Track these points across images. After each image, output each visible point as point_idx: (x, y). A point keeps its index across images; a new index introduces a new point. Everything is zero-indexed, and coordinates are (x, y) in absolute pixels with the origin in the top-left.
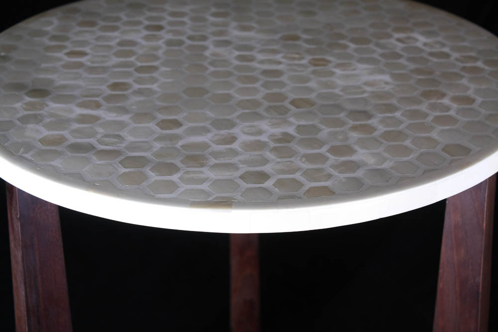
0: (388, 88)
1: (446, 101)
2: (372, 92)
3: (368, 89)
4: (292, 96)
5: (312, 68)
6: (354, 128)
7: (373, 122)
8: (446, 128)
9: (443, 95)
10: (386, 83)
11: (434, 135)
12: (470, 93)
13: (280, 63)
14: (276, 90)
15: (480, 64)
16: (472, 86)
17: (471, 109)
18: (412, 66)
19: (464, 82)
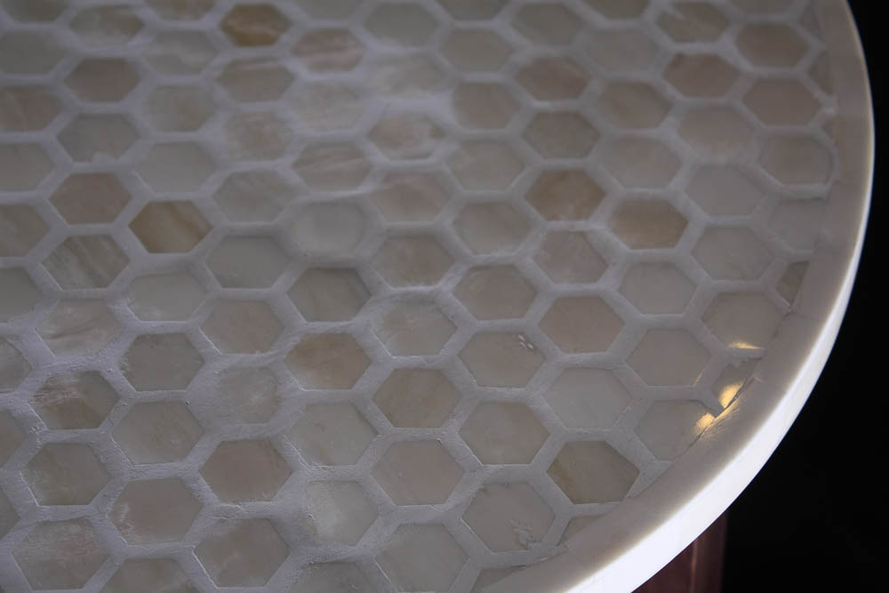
0: (438, 155)
1: (599, 225)
2: (390, 176)
3: (380, 158)
4: (147, 190)
5: (230, 54)
6: (307, 353)
7: (367, 323)
8: (582, 357)
9: (595, 195)
10: (439, 132)
11: (538, 394)
12: (677, 189)
13: (135, 26)
14: (101, 162)
15: (726, 46)
16: (691, 152)
17: (668, 266)
18: (528, 49)
19: (668, 131)
